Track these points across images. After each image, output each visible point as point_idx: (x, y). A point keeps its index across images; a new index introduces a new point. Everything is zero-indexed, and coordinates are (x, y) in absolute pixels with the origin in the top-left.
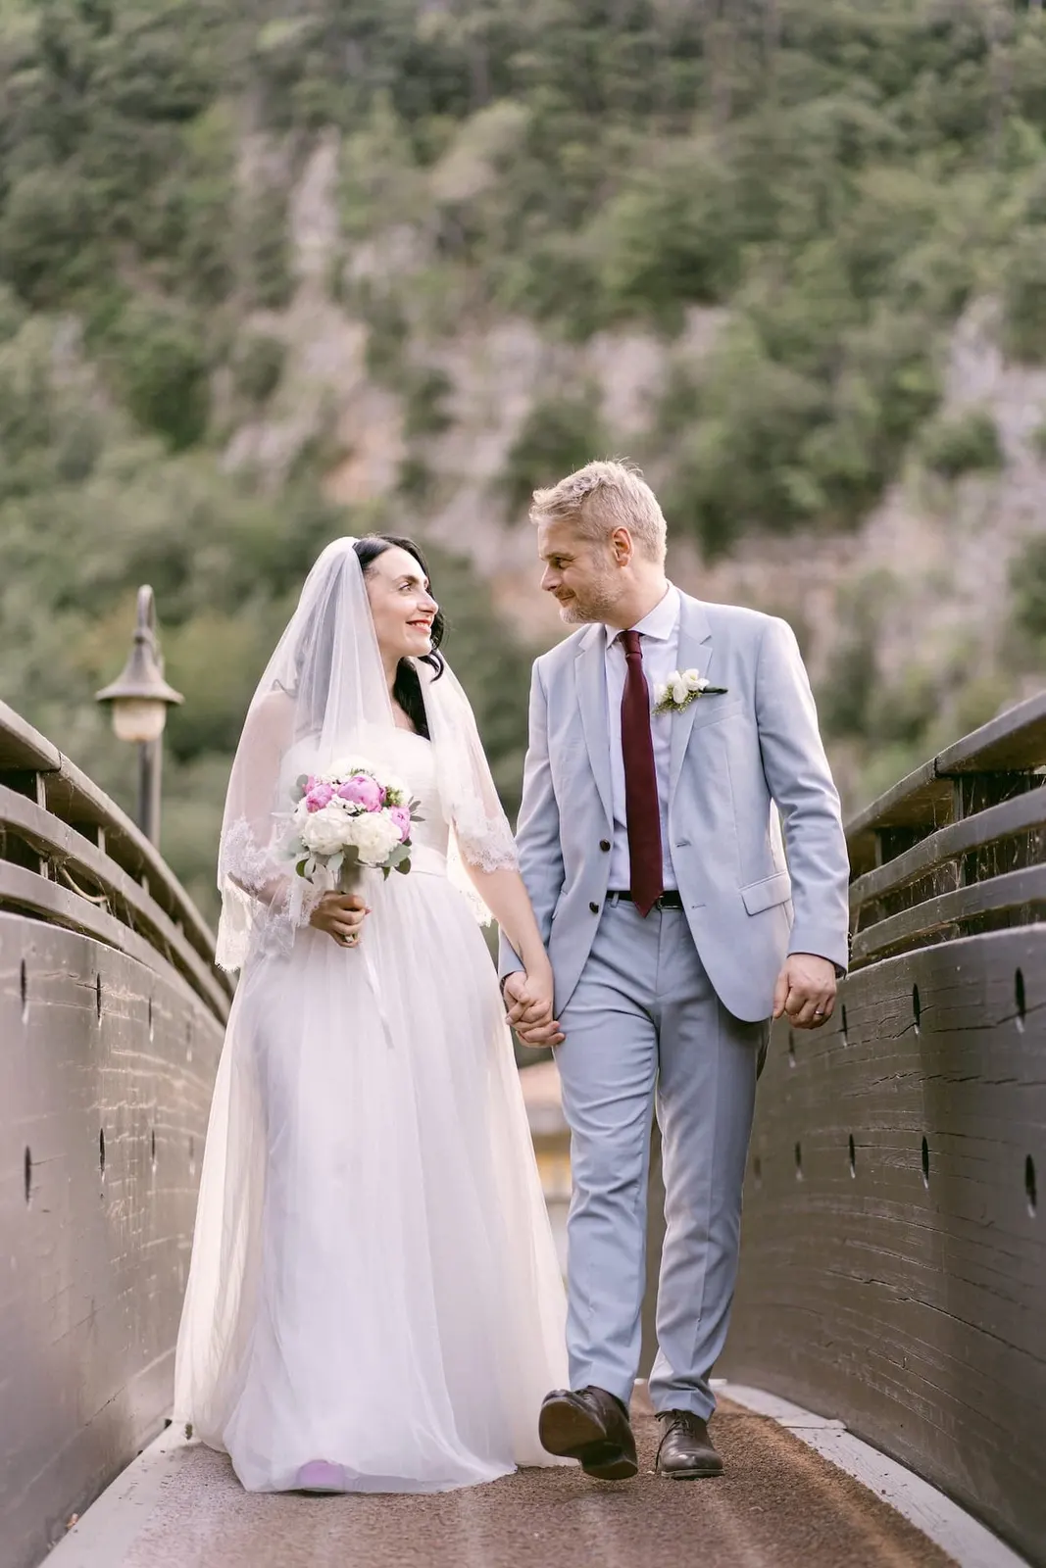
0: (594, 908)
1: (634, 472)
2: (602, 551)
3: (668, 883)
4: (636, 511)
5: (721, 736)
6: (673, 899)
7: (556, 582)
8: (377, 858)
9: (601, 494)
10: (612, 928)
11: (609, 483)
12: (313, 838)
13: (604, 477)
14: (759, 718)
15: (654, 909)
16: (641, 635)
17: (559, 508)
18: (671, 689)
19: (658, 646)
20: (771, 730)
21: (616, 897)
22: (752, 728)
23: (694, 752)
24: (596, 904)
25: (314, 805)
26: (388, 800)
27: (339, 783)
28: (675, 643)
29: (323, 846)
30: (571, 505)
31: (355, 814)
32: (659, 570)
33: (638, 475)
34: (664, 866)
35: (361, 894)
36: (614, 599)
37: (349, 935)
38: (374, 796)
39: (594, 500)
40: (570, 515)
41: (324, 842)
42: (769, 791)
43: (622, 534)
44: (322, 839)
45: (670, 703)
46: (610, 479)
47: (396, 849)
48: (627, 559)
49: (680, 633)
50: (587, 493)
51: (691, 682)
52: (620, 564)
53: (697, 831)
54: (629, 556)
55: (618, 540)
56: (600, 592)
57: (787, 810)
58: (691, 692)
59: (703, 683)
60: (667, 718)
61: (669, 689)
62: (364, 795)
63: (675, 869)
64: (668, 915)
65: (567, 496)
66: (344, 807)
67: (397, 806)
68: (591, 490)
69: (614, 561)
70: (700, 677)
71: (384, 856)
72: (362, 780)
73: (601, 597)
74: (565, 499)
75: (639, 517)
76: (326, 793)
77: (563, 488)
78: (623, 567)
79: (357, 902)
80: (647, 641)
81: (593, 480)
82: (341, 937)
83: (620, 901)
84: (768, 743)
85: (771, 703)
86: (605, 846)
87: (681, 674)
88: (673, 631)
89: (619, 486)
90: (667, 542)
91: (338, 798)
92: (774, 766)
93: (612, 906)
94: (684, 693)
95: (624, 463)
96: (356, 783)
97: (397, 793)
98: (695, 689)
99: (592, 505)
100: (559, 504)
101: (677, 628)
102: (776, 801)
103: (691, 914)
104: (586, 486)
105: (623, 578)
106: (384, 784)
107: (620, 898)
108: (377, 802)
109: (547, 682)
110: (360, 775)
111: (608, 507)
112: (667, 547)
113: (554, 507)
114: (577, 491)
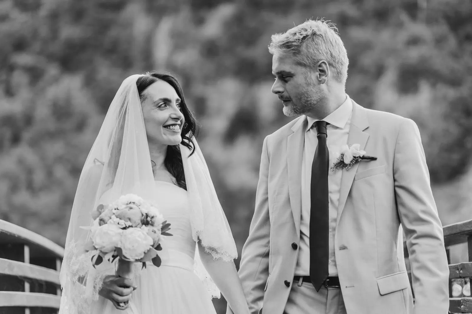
0: (287, 284)
1: (332, 29)
2: (310, 73)
3: (332, 271)
4: (332, 51)
5: (370, 185)
6: (335, 282)
7: (281, 89)
8: (137, 256)
9: (313, 39)
10: (299, 299)
11: (318, 33)
12: (98, 242)
13: (315, 29)
14: (396, 176)
15: (323, 287)
16: (328, 124)
17: (287, 45)
18: (343, 155)
19: (337, 130)
20: (403, 184)
21: (301, 280)
22: (390, 181)
23: (354, 194)
24: (288, 281)
25: (102, 222)
26: (147, 221)
27: (118, 209)
28: (347, 130)
29: (104, 247)
30: (294, 44)
31: (124, 228)
32: (342, 87)
33: (335, 30)
34: (330, 261)
35: (130, 278)
36: (315, 102)
37: (121, 303)
38: (137, 219)
39: (308, 42)
40: (293, 50)
41: (104, 245)
42: (399, 220)
43: (323, 65)
44: (103, 242)
45: (341, 164)
46: (319, 30)
47: (149, 251)
48: (325, 80)
49: (351, 125)
50: (304, 38)
51: (355, 151)
52: (320, 82)
53: (352, 242)
54: (326, 78)
55: (321, 68)
56: (307, 98)
57: (409, 232)
58: (355, 157)
59: (362, 153)
60: (340, 173)
61: (342, 154)
62: (132, 217)
63: (337, 263)
64: (331, 292)
65: (292, 39)
66: (118, 223)
67: (152, 225)
68: (307, 36)
69: (316, 80)
70: (360, 149)
71: (141, 254)
72: (131, 208)
73: (308, 101)
74: (291, 40)
75: (334, 54)
76: (109, 215)
77: (290, 34)
78: (321, 84)
79: (127, 282)
80: (331, 127)
81: (309, 30)
82: (117, 303)
83: (304, 283)
84: (400, 191)
85: (403, 168)
86: (295, 247)
87: (349, 147)
88: (347, 124)
89: (324, 35)
90: (348, 72)
91: (115, 218)
92: (403, 205)
93: (299, 286)
94: (350, 157)
95: (327, 23)
96: (127, 209)
97: (153, 217)
98: (357, 156)
99: (307, 46)
100: (287, 43)
101: (349, 122)
102: (404, 226)
103: (345, 292)
104: (304, 33)
105: (321, 91)
106: (145, 211)
107: (303, 281)
108: (140, 222)
109: (271, 149)
110: (132, 205)
111: (316, 46)
112: (348, 75)
113: (283, 44)
114: (298, 36)
